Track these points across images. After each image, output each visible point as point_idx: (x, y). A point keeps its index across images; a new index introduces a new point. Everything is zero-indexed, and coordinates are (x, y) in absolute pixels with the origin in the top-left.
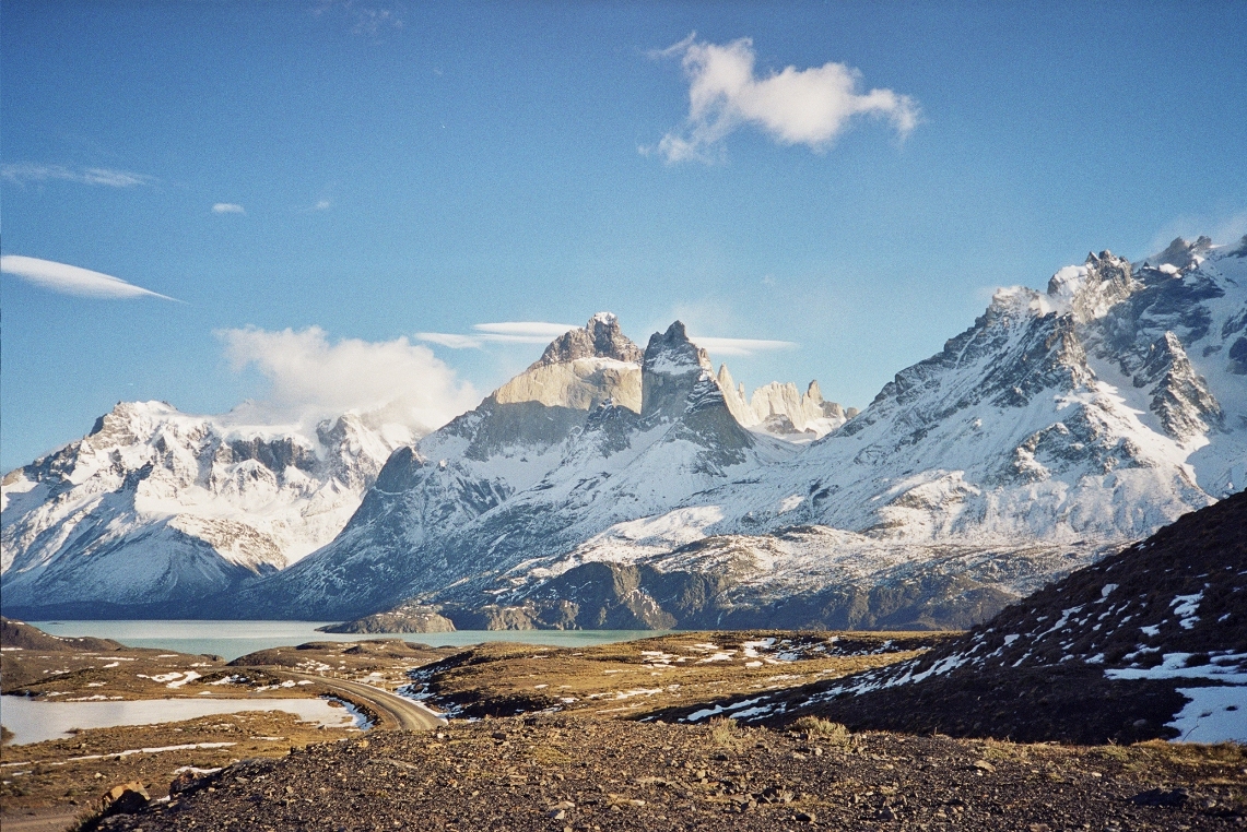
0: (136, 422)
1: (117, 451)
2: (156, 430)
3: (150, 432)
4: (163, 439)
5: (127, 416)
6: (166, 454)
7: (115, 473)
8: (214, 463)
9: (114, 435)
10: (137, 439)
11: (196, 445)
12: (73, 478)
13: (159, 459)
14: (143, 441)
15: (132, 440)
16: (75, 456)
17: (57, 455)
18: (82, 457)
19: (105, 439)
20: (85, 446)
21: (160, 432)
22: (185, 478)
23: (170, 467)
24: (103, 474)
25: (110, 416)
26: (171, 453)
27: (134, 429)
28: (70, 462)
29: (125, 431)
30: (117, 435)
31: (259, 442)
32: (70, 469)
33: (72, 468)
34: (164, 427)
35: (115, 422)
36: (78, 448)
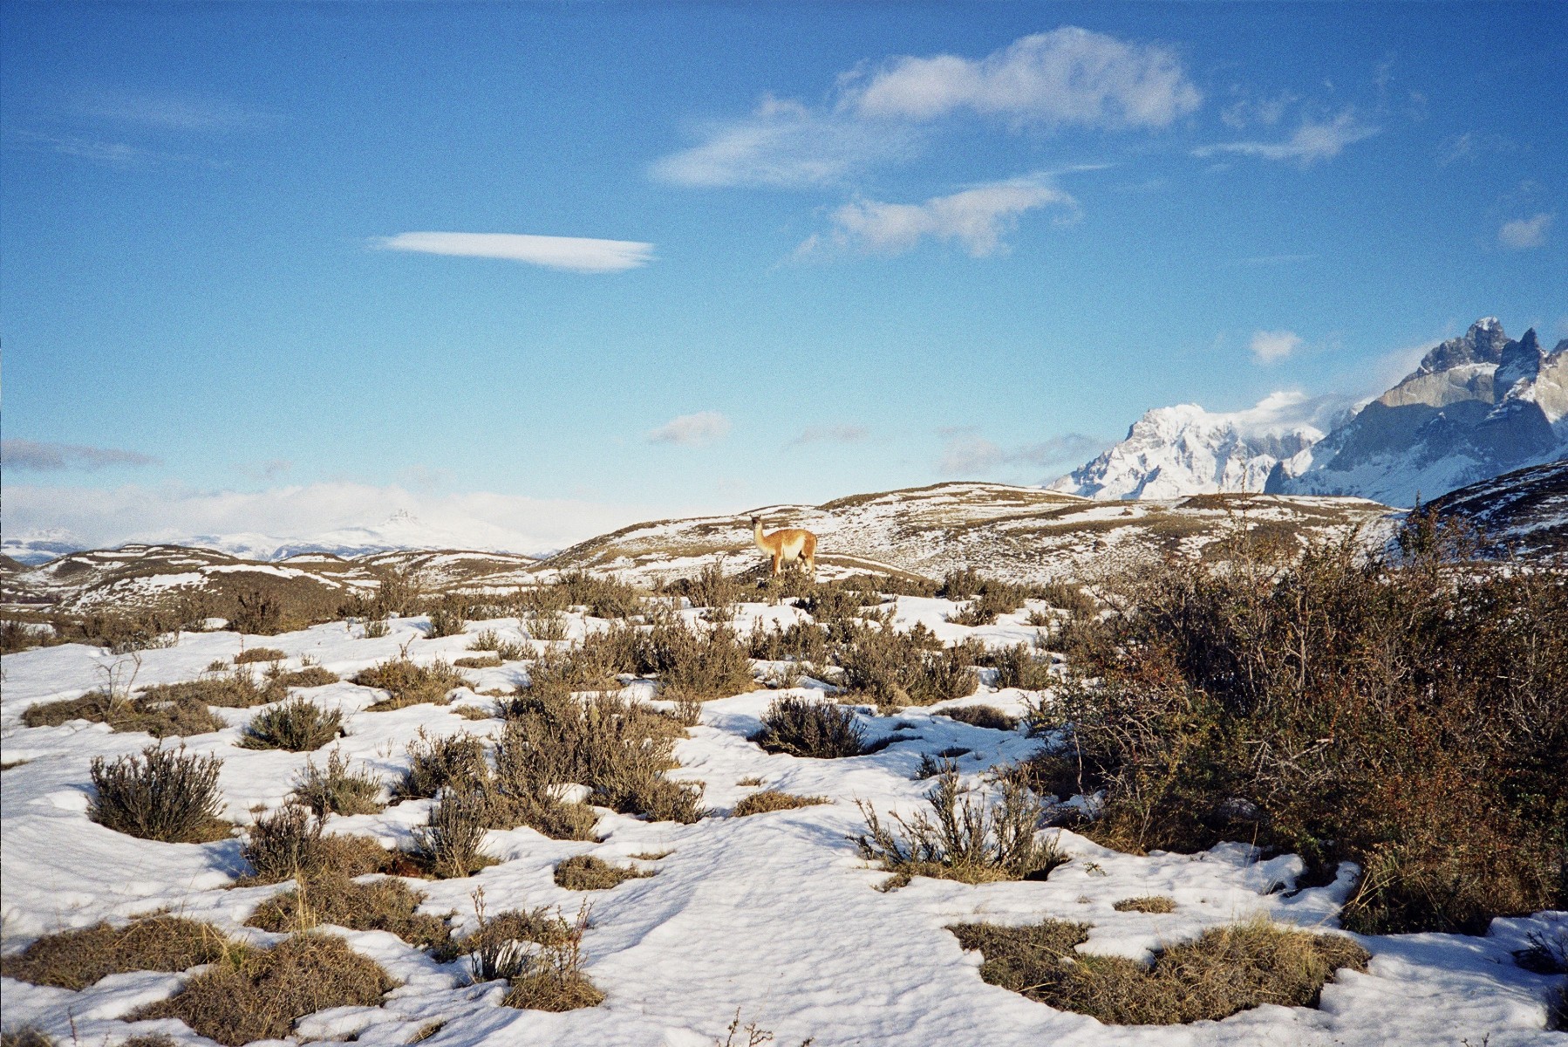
0: (1164, 426)
1: (1144, 455)
2: (1181, 432)
3: (1174, 435)
4: (1184, 441)
5: (1156, 422)
6: (1187, 454)
7: (1132, 477)
8: (1229, 461)
9: (1143, 440)
10: (1163, 442)
11: (1215, 444)
12: (1104, 481)
13: (1181, 459)
14: (1168, 444)
15: (1159, 444)
16: (1107, 461)
17: (1094, 462)
18: (1113, 462)
19: (1135, 444)
20: (1116, 453)
21: (1184, 434)
22: (1202, 476)
23: (1190, 466)
24: (1122, 478)
25: (1139, 423)
26: (1191, 453)
27: (1162, 434)
28: (1104, 467)
29: (1154, 435)
30: (1147, 440)
31: (1272, 440)
32: (1102, 474)
33: (1105, 472)
34: (1187, 430)
35: (1144, 428)
36: (1110, 455)
